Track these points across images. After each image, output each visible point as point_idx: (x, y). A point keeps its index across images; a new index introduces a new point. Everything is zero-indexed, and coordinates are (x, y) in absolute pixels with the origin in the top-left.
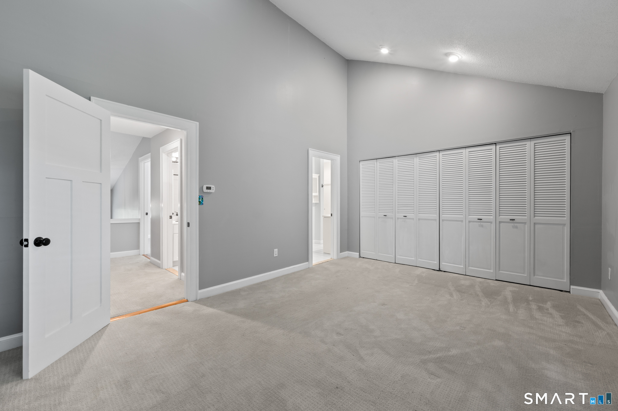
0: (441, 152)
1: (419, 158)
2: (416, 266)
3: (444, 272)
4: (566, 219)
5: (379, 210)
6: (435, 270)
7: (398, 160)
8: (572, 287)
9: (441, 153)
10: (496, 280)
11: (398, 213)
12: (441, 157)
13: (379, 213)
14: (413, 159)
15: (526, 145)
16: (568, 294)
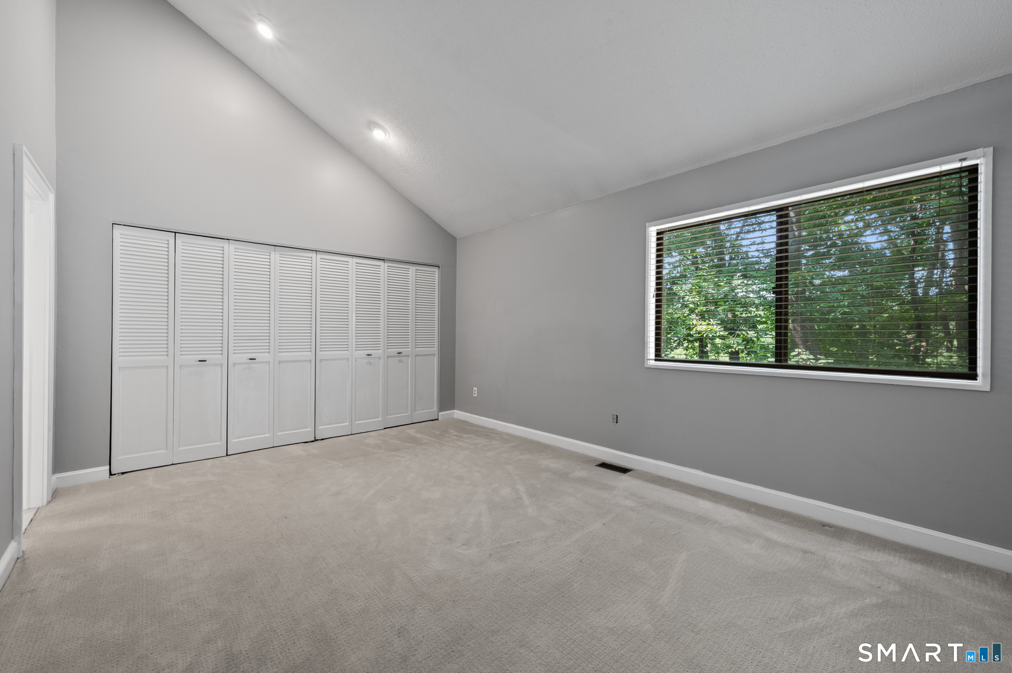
0: (319, 254)
1: (280, 254)
2: (273, 447)
3: (322, 439)
4: (435, 349)
5: (182, 349)
6: (307, 442)
7: (235, 248)
8: (440, 413)
9: (319, 256)
10: (384, 428)
11: (234, 353)
12: (319, 262)
13: (182, 357)
14: (267, 252)
15: (409, 269)
16: (436, 421)
